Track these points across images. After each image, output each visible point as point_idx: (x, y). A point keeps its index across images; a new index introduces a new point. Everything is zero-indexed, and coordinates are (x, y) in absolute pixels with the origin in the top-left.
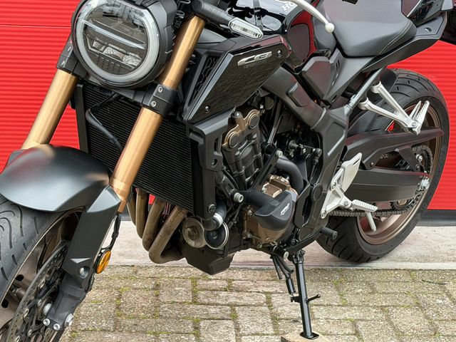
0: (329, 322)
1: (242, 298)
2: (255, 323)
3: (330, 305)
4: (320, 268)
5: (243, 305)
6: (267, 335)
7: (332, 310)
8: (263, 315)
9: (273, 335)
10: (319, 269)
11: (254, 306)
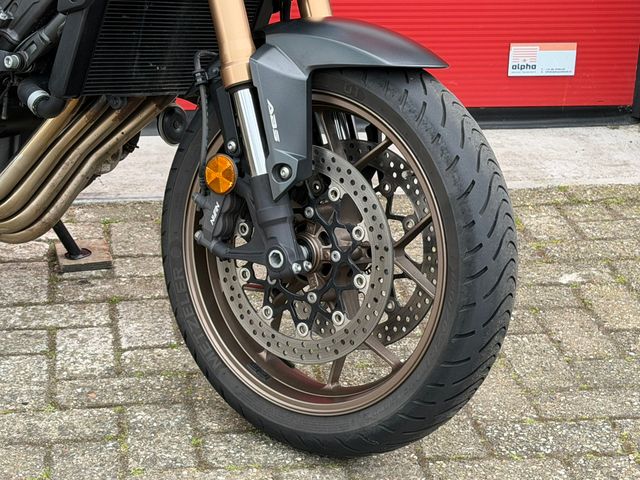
0: (133, 281)
1: (11, 250)
2: (22, 288)
3: (143, 256)
4: (142, 200)
5: (11, 261)
6: (36, 304)
7: (144, 263)
8: (36, 276)
9: (45, 304)
10: (140, 203)
11: (28, 261)
